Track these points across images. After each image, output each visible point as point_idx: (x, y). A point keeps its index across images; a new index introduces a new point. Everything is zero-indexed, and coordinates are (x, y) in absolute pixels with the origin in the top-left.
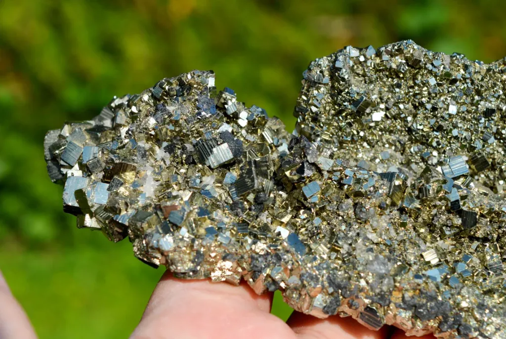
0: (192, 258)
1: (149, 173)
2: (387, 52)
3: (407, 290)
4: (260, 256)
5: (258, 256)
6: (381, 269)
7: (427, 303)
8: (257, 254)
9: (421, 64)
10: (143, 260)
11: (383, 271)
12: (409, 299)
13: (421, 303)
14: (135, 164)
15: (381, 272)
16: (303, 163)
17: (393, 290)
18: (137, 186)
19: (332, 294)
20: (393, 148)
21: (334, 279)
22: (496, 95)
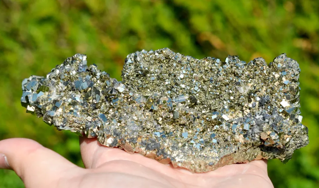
0: (62, 120)
1: (55, 91)
2: (157, 52)
3: (143, 138)
4: (89, 122)
5: (88, 121)
6: (133, 128)
7: (151, 143)
8: (88, 120)
9: (169, 57)
10: (45, 122)
11: (135, 129)
12: (144, 141)
13: (149, 143)
14: (49, 87)
15: (134, 129)
16: (112, 89)
17: (138, 137)
18: (49, 96)
19: (115, 138)
20: (160, 92)
21: (116, 132)
22: (200, 72)
